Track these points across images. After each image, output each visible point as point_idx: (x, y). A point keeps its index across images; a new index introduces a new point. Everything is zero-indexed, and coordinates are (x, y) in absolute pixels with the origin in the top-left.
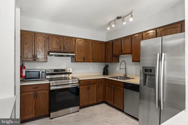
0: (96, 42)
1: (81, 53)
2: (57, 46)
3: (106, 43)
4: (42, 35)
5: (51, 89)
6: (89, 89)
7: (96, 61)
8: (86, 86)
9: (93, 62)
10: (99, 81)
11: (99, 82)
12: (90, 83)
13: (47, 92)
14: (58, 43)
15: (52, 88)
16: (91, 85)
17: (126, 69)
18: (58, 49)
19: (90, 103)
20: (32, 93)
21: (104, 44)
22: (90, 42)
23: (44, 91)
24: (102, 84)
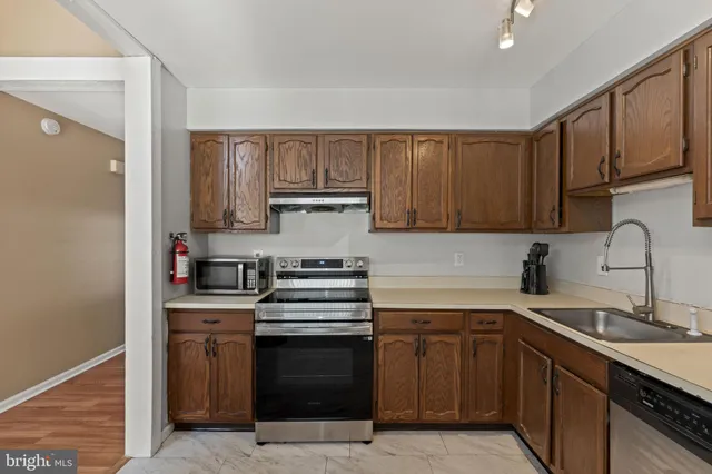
0: (471, 140)
1: (399, 194)
2: (301, 171)
3: (533, 139)
4: (251, 139)
5: (257, 334)
6: (421, 351)
7: (474, 226)
8: (410, 339)
9: (460, 230)
10: (481, 323)
11: (481, 328)
12: (427, 327)
13: (248, 341)
14: (306, 161)
15: (261, 330)
16: (434, 338)
17: (649, 267)
18: (305, 185)
19: (428, 416)
20: (201, 338)
21: (523, 143)
22: (441, 142)
23: (239, 338)
24: (499, 337)
